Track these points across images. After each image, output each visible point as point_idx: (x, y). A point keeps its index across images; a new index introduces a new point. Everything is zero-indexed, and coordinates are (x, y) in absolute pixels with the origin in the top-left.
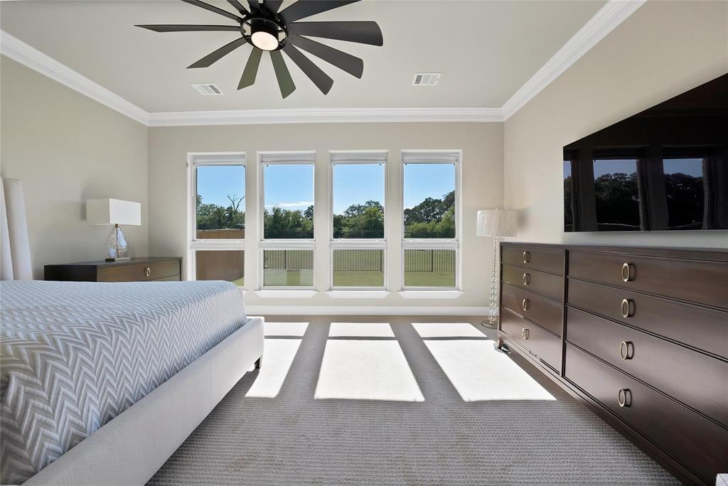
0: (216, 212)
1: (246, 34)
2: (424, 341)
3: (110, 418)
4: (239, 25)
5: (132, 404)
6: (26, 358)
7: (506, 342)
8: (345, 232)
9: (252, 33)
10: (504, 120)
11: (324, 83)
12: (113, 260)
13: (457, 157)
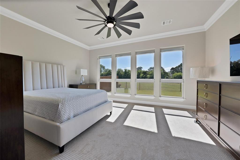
0: (109, 71)
1: (106, 24)
2: (165, 115)
3: (75, 117)
4: (104, 23)
5: (79, 115)
6: (62, 101)
7: (199, 120)
8: (148, 77)
9: (107, 24)
10: (206, 30)
11: (129, 32)
12: (81, 84)
13: (183, 48)
